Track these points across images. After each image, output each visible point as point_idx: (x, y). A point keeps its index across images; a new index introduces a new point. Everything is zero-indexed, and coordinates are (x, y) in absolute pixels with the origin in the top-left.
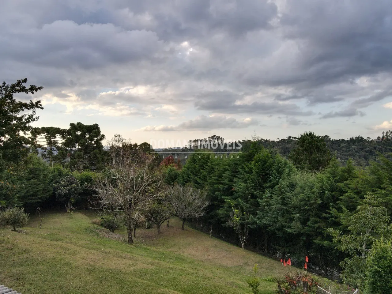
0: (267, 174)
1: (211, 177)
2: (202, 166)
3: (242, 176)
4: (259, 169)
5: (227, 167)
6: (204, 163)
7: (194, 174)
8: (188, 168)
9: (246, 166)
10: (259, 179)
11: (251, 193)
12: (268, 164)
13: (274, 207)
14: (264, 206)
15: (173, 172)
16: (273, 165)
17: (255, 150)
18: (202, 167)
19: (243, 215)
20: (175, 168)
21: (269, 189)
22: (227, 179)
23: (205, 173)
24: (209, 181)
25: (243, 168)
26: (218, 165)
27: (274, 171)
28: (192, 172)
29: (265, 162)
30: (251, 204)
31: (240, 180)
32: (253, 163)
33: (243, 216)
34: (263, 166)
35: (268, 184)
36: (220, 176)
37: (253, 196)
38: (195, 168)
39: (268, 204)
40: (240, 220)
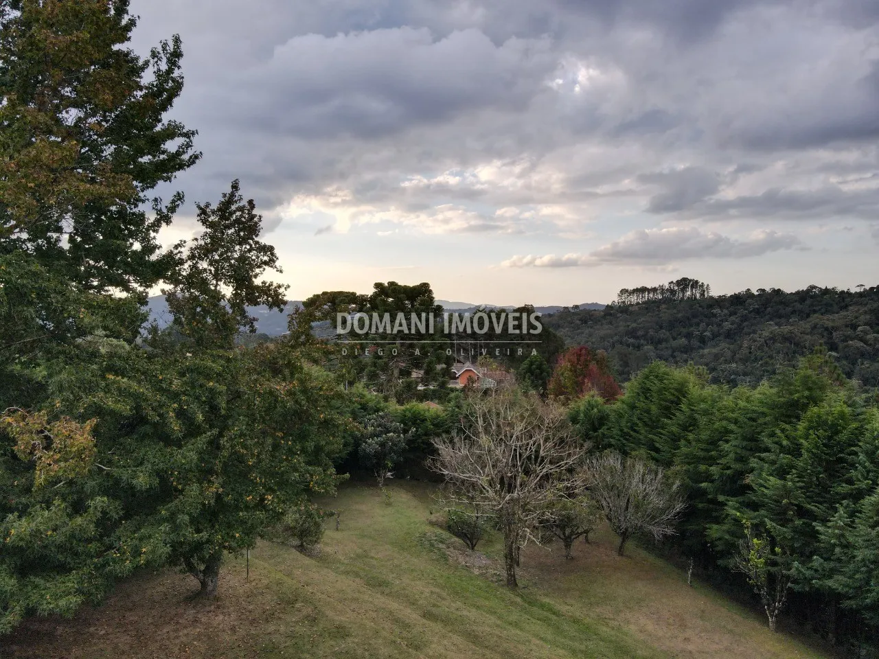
0: (841, 460)
1: (689, 442)
2: (667, 408)
3: (772, 457)
4: (818, 448)
5: (732, 427)
6: (672, 402)
7: (646, 424)
8: (633, 407)
9: (783, 430)
10: (820, 473)
11: (796, 505)
12: (843, 436)
13: (860, 555)
14: (834, 545)
15: (595, 410)
16: (859, 441)
17: (806, 393)
18: (667, 411)
19: (773, 552)
20: (600, 400)
21: (845, 502)
22: (732, 455)
23: (674, 429)
24: (684, 450)
25: (773, 435)
26: (706, 413)
27: (862, 457)
28: (639, 419)
29: (835, 429)
30: (795, 530)
31: (766, 465)
32: (801, 426)
33: (773, 557)
34: (830, 438)
35: (844, 488)
36: (713, 443)
37: (802, 512)
38: (648, 411)
39: (844, 542)
40: (766, 563)
